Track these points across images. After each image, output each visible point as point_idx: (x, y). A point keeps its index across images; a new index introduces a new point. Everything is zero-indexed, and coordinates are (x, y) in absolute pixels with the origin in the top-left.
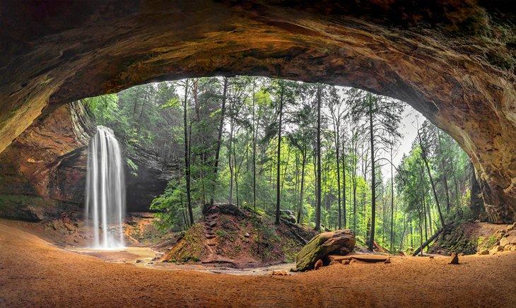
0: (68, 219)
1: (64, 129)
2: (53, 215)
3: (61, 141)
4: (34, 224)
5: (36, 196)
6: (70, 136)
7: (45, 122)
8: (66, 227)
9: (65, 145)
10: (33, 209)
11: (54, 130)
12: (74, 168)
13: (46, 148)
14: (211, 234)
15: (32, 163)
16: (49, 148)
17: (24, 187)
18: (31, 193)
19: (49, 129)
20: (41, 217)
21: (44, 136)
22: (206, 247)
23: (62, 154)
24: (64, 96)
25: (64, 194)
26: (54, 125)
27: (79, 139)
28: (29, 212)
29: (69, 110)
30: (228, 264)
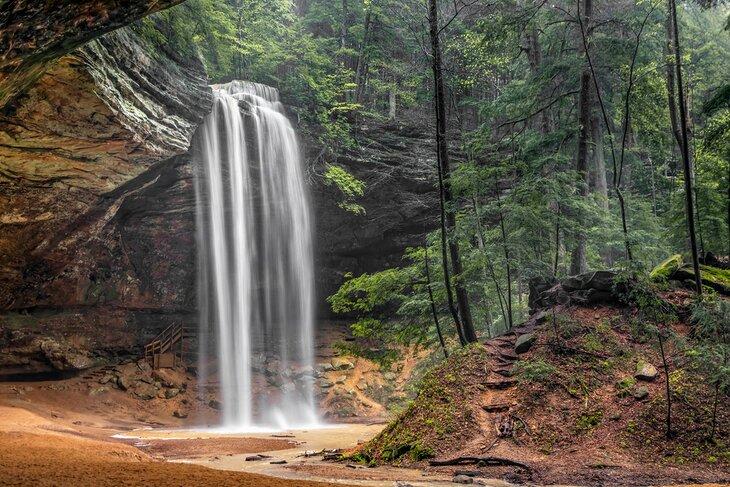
0: (166, 359)
1: (89, 121)
2: (123, 353)
3: (92, 153)
4: (54, 385)
5: (59, 309)
6: (115, 137)
7: (22, 113)
8: (157, 378)
9: (110, 162)
10: (50, 344)
11: (58, 128)
12: (170, 217)
13: (53, 180)
14: (507, 375)
15: (19, 226)
16: (59, 179)
17: (13, 291)
18: (42, 303)
19: (40, 130)
20: (80, 362)
21: (31, 150)
22: (468, 416)
23: (110, 186)
24: (31, 45)
25: (152, 289)
26: (52, 118)
27: (150, 138)
28: (41, 356)
29: (81, 69)
30: (505, 469)
